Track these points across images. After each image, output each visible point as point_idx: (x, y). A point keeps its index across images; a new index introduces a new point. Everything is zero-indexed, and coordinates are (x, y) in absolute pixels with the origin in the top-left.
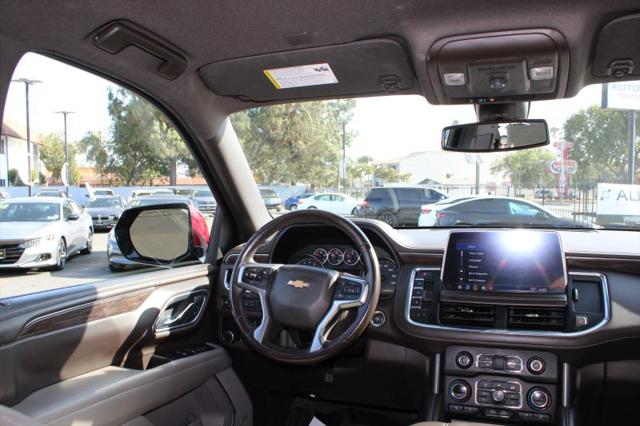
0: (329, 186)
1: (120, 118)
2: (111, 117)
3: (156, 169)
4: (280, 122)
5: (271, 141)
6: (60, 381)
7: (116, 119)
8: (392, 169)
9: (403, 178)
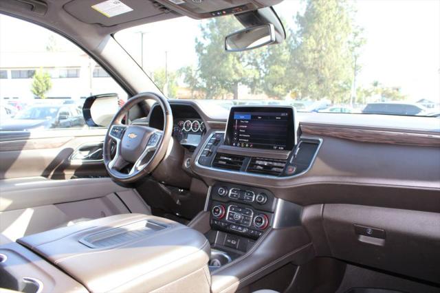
0: (345, 102)
1: (202, 54)
2: (197, 54)
3: (226, 88)
4: (310, 56)
5: (303, 69)
6: (4, 179)
7: (200, 55)
8: (395, 91)
9: (403, 98)
